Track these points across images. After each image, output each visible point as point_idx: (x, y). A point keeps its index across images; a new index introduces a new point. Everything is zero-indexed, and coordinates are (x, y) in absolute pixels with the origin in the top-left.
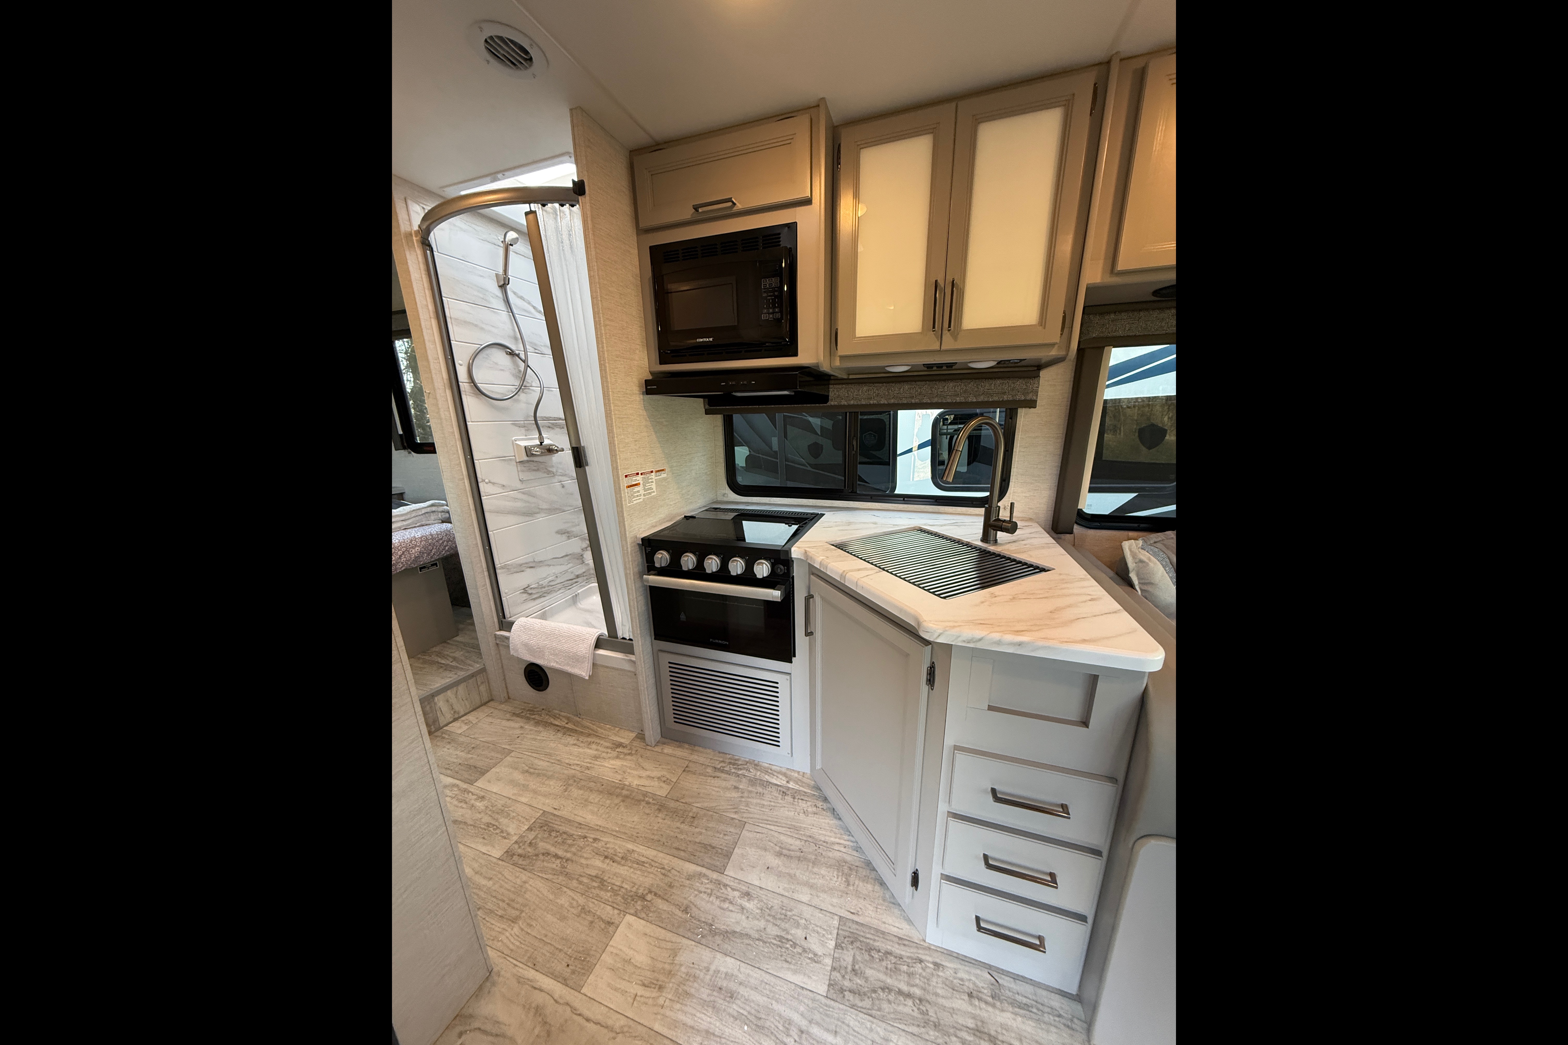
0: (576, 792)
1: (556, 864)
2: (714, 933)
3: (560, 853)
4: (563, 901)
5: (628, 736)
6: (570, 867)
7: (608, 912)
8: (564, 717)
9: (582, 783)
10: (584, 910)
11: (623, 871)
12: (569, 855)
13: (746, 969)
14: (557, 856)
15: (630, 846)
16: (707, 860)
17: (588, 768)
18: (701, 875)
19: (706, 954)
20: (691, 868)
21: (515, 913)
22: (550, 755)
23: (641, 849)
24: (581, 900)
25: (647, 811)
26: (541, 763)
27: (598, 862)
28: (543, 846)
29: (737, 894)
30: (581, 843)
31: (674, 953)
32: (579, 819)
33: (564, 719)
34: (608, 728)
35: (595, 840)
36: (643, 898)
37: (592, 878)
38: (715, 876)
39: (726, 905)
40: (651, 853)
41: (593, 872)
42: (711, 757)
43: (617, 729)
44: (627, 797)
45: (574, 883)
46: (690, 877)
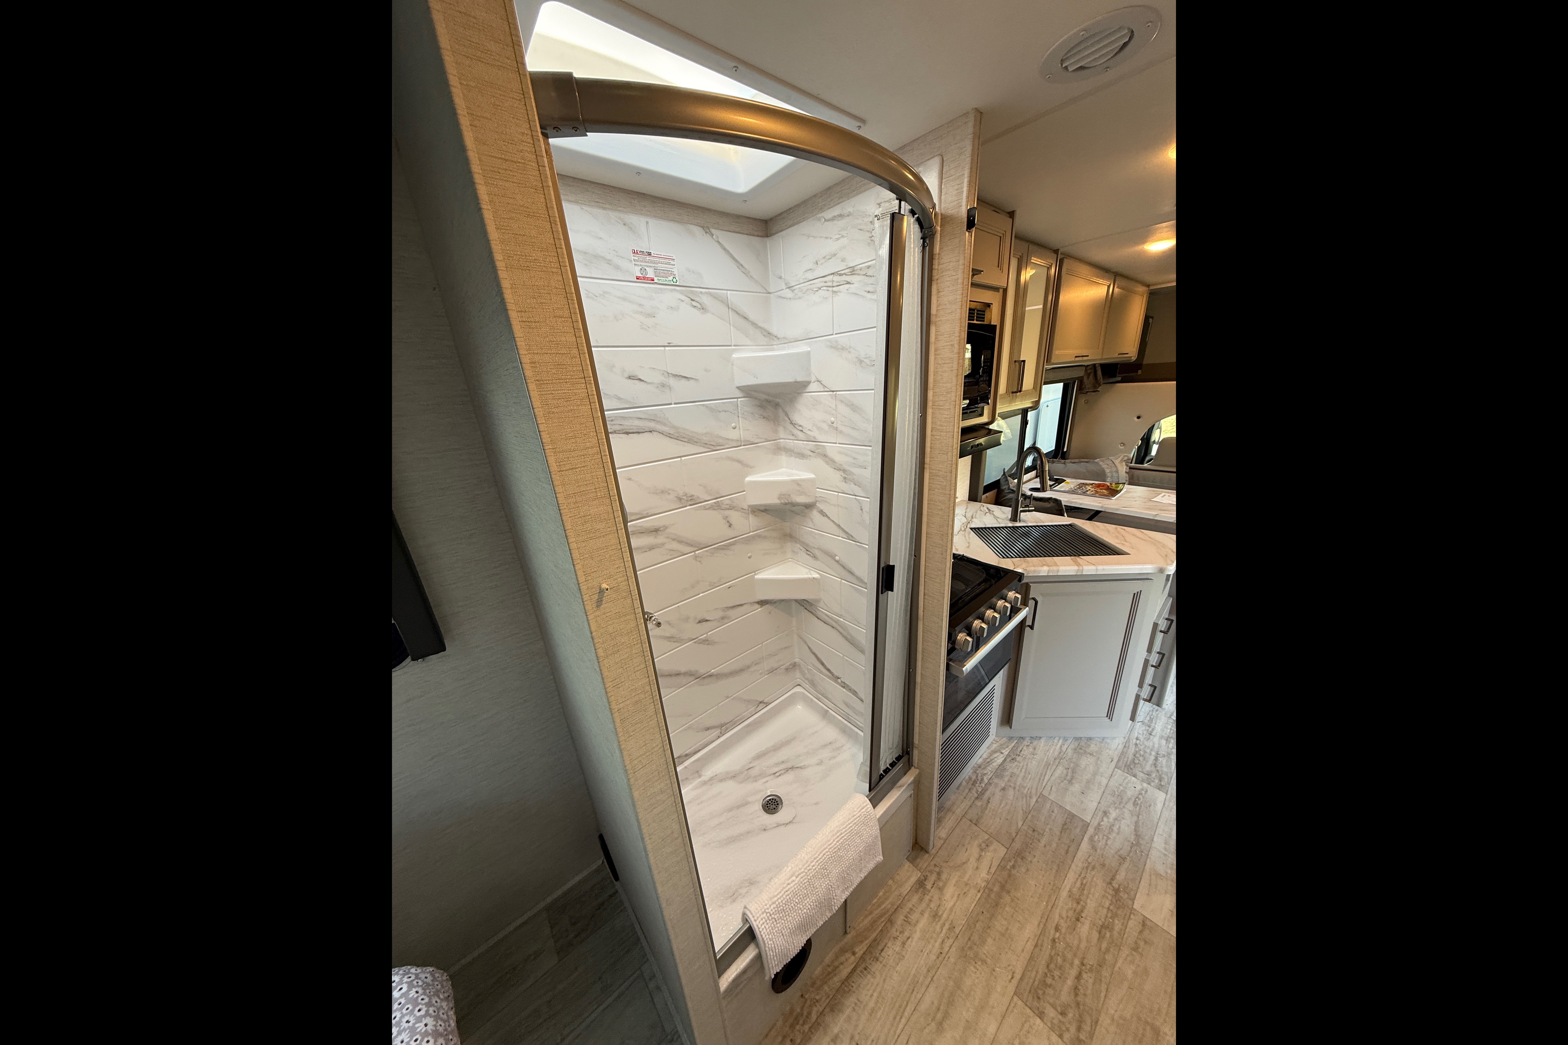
0: (989, 946)
1: (1088, 978)
2: (1138, 844)
3: (1074, 973)
4: (1129, 973)
5: (908, 871)
6: (1091, 960)
7: (1133, 924)
8: (837, 957)
9: (975, 937)
10: (1136, 949)
11: (1091, 905)
12: (1077, 962)
13: (1160, 831)
14: (1079, 977)
15: (1064, 894)
16: (1078, 830)
17: (952, 928)
18: (1091, 839)
19: (1154, 854)
20: (1085, 845)
21: (1149, 1033)
23: (1067, 884)
24: (1125, 951)
25: (1023, 870)
27: (1084, 929)
28: (1065, 996)
29: (1105, 819)
30: (1061, 946)
31: (1158, 875)
32: (1030, 946)
33: (843, 959)
34: (884, 894)
35: (1057, 929)
36: (1117, 891)
37: (1101, 937)
38: (1091, 830)
39: (1115, 829)
40: (1071, 876)
41: (1095, 935)
42: (962, 797)
43: (890, 882)
44: (1003, 887)
45: (1109, 957)
46: (1094, 848)
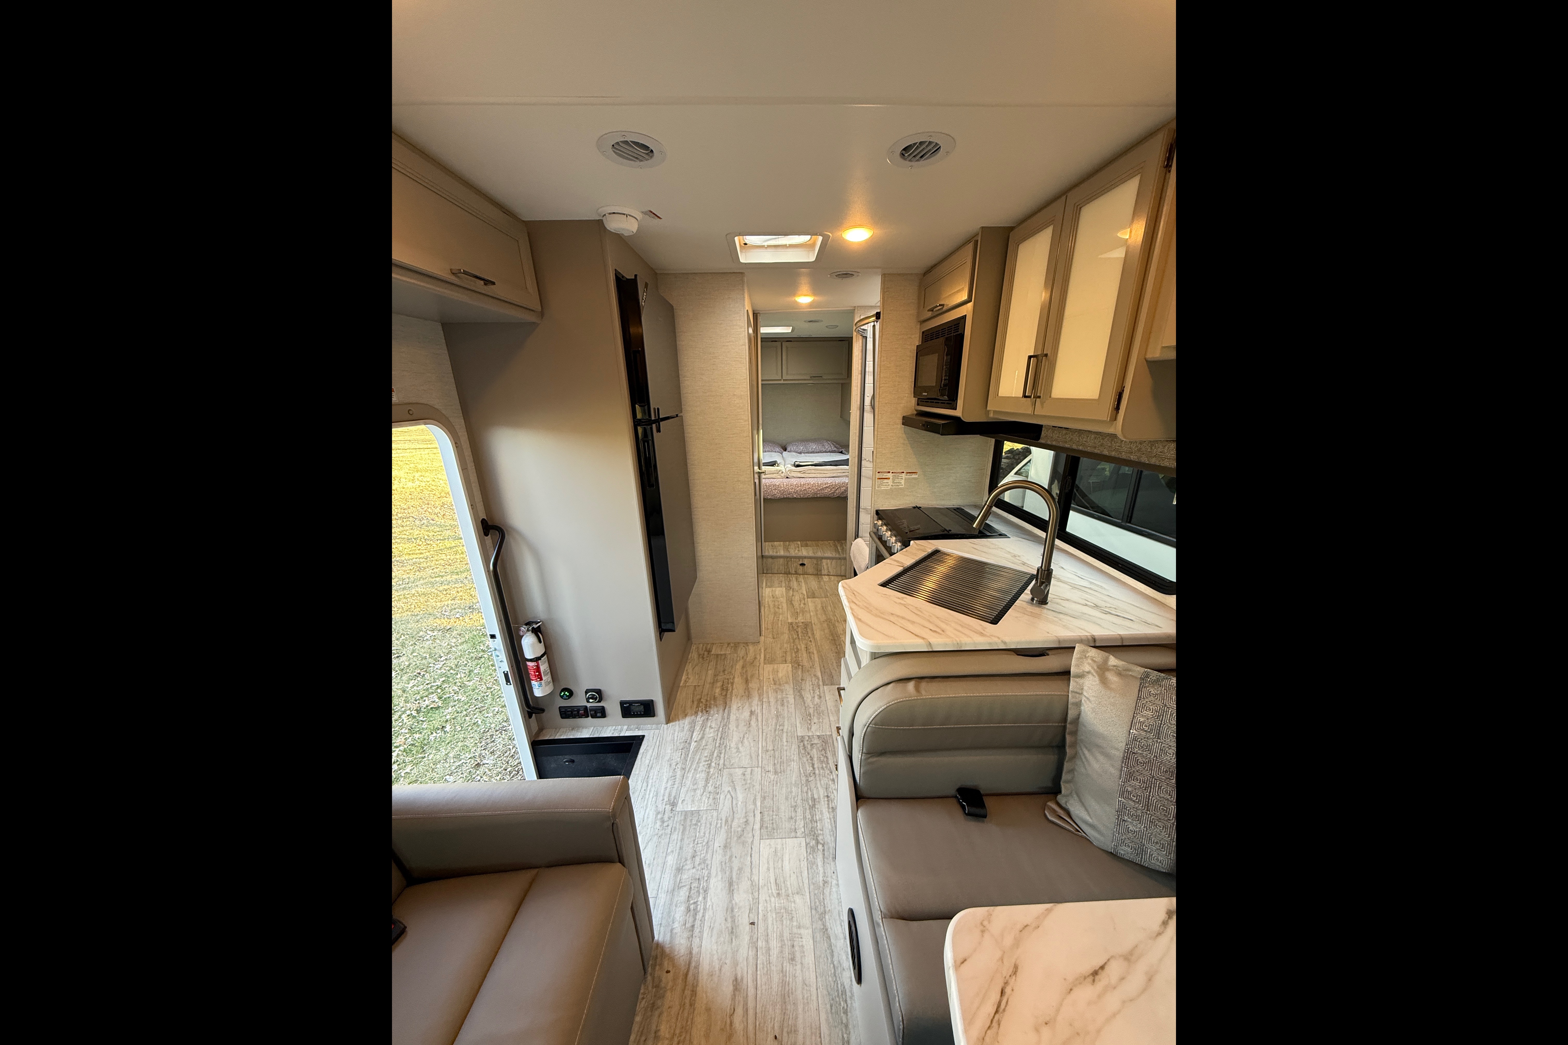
0: (825, 625)
1: (795, 636)
2: (799, 692)
3: (800, 635)
4: (785, 645)
6: (797, 641)
7: (789, 658)
9: (830, 624)
10: (786, 653)
11: (805, 655)
12: (800, 638)
13: (793, 706)
14: (798, 635)
15: (815, 652)
16: (826, 678)
17: (838, 621)
18: (818, 679)
19: (791, 692)
20: (819, 674)
21: (775, 637)
22: (835, 607)
23: (816, 656)
24: (788, 650)
25: (833, 649)
26: (829, 608)
27: (803, 646)
28: (799, 630)
29: (818, 693)
30: (807, 638)
31: (787, 683)
32: (815, 632)
35: (811, 641)
36: (799, 665)
37: (797, 648)
38: (821, 683)
39: (812, 692)
40: (817, 659)
41: (799, 647)
44: (835, 640)
45: (793, 645)
46: (815, 676)
